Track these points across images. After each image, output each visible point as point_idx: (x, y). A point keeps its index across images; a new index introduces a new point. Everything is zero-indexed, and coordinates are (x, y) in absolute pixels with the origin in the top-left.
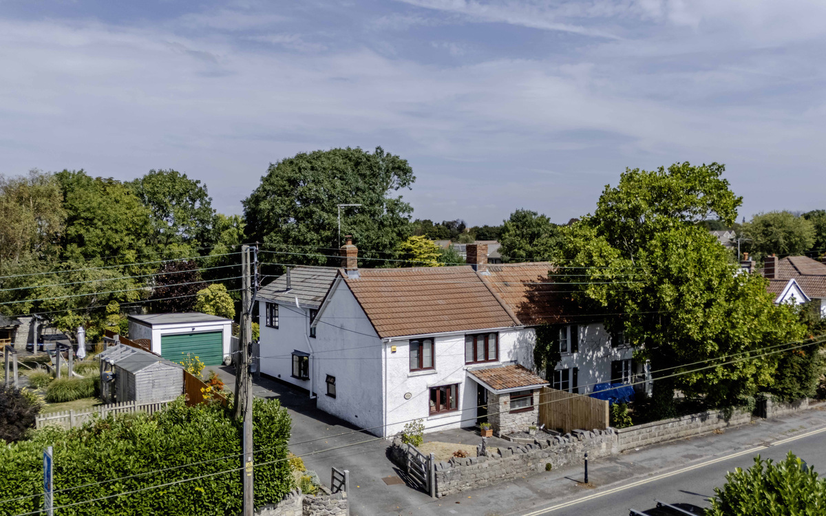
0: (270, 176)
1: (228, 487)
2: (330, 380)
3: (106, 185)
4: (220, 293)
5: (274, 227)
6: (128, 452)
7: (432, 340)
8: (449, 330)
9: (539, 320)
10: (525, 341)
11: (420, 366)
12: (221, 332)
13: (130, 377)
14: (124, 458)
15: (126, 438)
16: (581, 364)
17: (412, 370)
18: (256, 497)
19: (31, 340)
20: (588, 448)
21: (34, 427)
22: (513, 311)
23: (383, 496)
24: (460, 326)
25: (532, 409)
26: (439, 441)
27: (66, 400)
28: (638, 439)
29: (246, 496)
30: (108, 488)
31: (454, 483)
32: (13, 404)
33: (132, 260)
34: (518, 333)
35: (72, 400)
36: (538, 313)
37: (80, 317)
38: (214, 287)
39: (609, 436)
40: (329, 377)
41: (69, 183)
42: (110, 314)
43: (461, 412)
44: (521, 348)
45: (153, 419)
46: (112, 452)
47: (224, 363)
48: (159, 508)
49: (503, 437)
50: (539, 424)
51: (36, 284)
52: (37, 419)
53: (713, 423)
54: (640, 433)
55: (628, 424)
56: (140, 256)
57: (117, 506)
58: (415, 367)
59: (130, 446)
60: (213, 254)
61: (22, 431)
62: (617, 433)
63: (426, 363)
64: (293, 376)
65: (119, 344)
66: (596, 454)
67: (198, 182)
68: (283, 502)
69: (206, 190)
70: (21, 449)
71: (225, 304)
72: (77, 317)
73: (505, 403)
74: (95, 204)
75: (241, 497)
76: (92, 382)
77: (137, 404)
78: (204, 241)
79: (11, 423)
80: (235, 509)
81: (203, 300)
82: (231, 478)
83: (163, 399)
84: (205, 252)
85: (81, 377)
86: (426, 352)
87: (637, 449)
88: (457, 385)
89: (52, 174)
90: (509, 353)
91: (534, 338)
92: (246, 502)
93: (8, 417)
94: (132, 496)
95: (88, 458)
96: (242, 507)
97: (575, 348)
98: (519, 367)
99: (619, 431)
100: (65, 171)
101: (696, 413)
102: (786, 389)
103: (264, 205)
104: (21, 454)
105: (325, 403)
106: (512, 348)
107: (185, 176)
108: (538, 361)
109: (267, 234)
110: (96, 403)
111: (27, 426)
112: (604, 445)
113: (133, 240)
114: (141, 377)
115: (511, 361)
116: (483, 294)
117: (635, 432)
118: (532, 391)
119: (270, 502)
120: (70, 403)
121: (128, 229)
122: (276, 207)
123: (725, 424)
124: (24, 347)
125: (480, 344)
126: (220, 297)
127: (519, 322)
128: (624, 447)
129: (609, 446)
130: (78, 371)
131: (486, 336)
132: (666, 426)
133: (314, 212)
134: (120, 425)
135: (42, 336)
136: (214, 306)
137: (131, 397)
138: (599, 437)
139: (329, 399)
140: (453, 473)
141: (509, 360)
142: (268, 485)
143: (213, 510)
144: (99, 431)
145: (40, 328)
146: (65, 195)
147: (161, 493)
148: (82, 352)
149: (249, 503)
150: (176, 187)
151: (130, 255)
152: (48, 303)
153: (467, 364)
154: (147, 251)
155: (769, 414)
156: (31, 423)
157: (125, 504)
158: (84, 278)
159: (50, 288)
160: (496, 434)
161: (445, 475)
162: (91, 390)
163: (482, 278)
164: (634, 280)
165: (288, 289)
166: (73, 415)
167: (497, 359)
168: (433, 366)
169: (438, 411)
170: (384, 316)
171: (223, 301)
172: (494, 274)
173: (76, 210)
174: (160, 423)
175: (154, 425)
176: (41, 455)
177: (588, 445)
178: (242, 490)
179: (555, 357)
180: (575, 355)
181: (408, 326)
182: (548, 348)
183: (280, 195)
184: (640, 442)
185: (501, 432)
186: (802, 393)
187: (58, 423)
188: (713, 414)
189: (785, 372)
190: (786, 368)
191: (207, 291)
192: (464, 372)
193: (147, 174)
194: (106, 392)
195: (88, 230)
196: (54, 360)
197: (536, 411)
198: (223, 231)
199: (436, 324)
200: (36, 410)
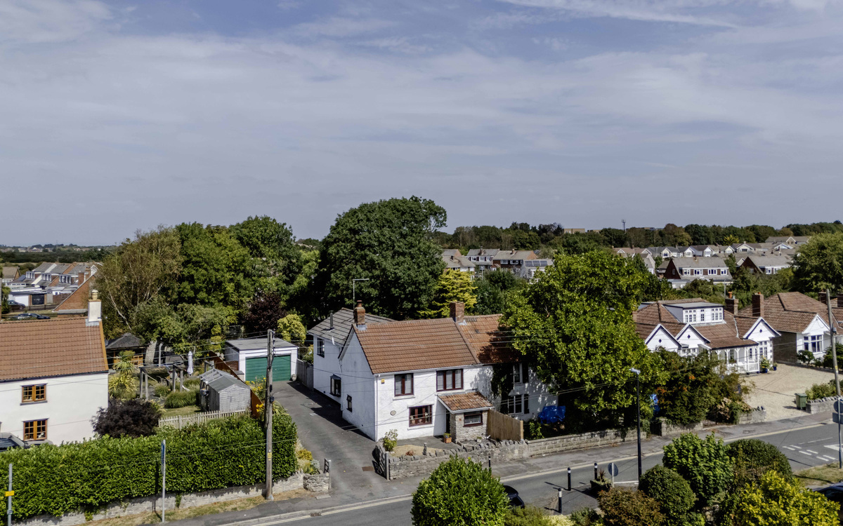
0: (337, 225)
1: (257, 467)
2: (349, 399)
3: (213, 231)
4: (295, 322)
5: (339, 267)
6: (204, 445)
7: (412, 375)
8: (424, 369)
9: (494, 359)
10: (485, 375)
11: (403, 393)
12: (289, 355)
13: (217, 395)
14: (201, 448)
15: (203, 437)
16: (531, 391)
17: (396, 395)
18: (274, 473)
19: (156, 355)
20: (504, 453)
21: (157, 426)
22: (476, 353)
23: (357, 478)
24: (433, 365)
25: (481, 424)
26: (413, 444)
27: (178, 407)
28: (545, 448)
29: (268, 472)
30: (193, 463)
31: (402, 471)
32: (146, 412)
33: (231, 291)
34: (479, 369)
35: (181, 407)
36: (497, 354)
37: (190, 344)
38: (290, 316)
39: (521, 445)
40: (348, 396)
41: (186, 233)
42: (214, 336)
43: (433, 424)
44: (480, 380)
45: (219, 426)
46: (195, 444)
47: (291, 379)
48: (219, 476)
49: (458, 443)
50: (487, 435)
51: (161, 320)
52: (159, 421)
53: (611, 439)
54: (546, 444)
55: (540, 437)
56: (238, 287)
57: (198, 473)
58: (400, 393)
59: (205, 441)
60: (296, 285)
61: (151, 428)
62: (527, 443)
63: (408, 390)
64: (331, 393)
65: (214, 368)
66: (510, 457)
67: (284, 224)
68: (291, 477)
69: (292, 230)
70: (151, 440)
71: (297, 331)
72: (188, 344)
73: (460, 420)
74: (202, 250)
75: (265, 472)
76: (195, 395)
77: (220, 412)
78: (290, 273)
79: (144, 423)
80: (262, 479)
81: (282, 327)
82: (259, 461)
83: (237, 410)
84: (290, 282)
85: (188, 390)
86: (408, 383)
87: (544, 455)
88: (431, 406)
89: (174, 227)
90: (471, 384)
91: (492, 373)
92: (268, 475)
93: (143, 420)
94: (205, 468)
95: (183, 446)
96: (265, 478)
97: (526, 380)
98: (478, 394)
99: (529, 442)
100: (183, 224)
101: (595, 431)
102: (677, 415)
103: (332, 250)
104: (151, 443)
105: (347, 415)
106: (474, 380)
107: (274, 220)
108: (494, 389)
109: (334, 272)
110: (197, 409)
111: (153, 425)
112: (516, 451)
113: (233, 275)
114: (223, 395)
115: (473, 390)
116: (457, 340)
117: (542, 443)
118: (482, 412)
119: (282, 476)
120: (180, 409)
121: (229, 267)
122: (340, 251)
123: (622, 440)
124: (152, 361)
125: (449, 377)
126: (294, 325)
127: (478, 361)
128: (533, 453)
129: (521, 451)
130: (187, 385)
131: (454, 372)
132: (569, 439)
133: (367, 255)
134: (200, 429)
135: (164, 353)
136: (290, 331)
137: (217, 408)
138: (513, 445)
139: (348, 412)
140: (401, 465)
141: (471, 388)
142: (281, 467)
143: (249, 479)
144: (190, 432)
145: (163, 348)
146: (182, 243)
147: (220, 468)
148: (190, 370)
149: (270, 477)
150: (267, 231)
151: (230, 287)
152: (168, 334)
153: (438, 391)
154: (244, 283)
155: (664, 433)
156: (156, 423)
157: (202, 473)
158: (193, 315)
159: (170, 324)
160: (453, 441)
161: (395, 466)
162: (194, 400)
163: (459, 328)
164: (543, 338)
165: (331, 329)
166: (181, 419)
167: (462, 388)
168: (412, 393)
169: (417, 423)
170: (378, 358)
171: (296, 328)
172: (469, 324)
173: (188, 256)
174: (222, 429)
175: (218, 430)
176: (160, 444)
177: (504, 451)
178: (265, 469)
179: (508, 386)
180: (527, 385)
181: (394, 365)
182: (503, 380)
183: (343, 242)
184: (547, 450)
185: (457, 440)
186: (691, 418)
187: (172, 423)
188: (611, 433)
189: (676, 402)
190: (678, 399)
191: (284, 320)
192: (436, 397)
193: (246, 219)
194: (203, 402)
195: (197, 270)
196: (171, 375)
197: (485, 426)
198: (305, 264)
199: (415, 363)
200: (159, 416)
